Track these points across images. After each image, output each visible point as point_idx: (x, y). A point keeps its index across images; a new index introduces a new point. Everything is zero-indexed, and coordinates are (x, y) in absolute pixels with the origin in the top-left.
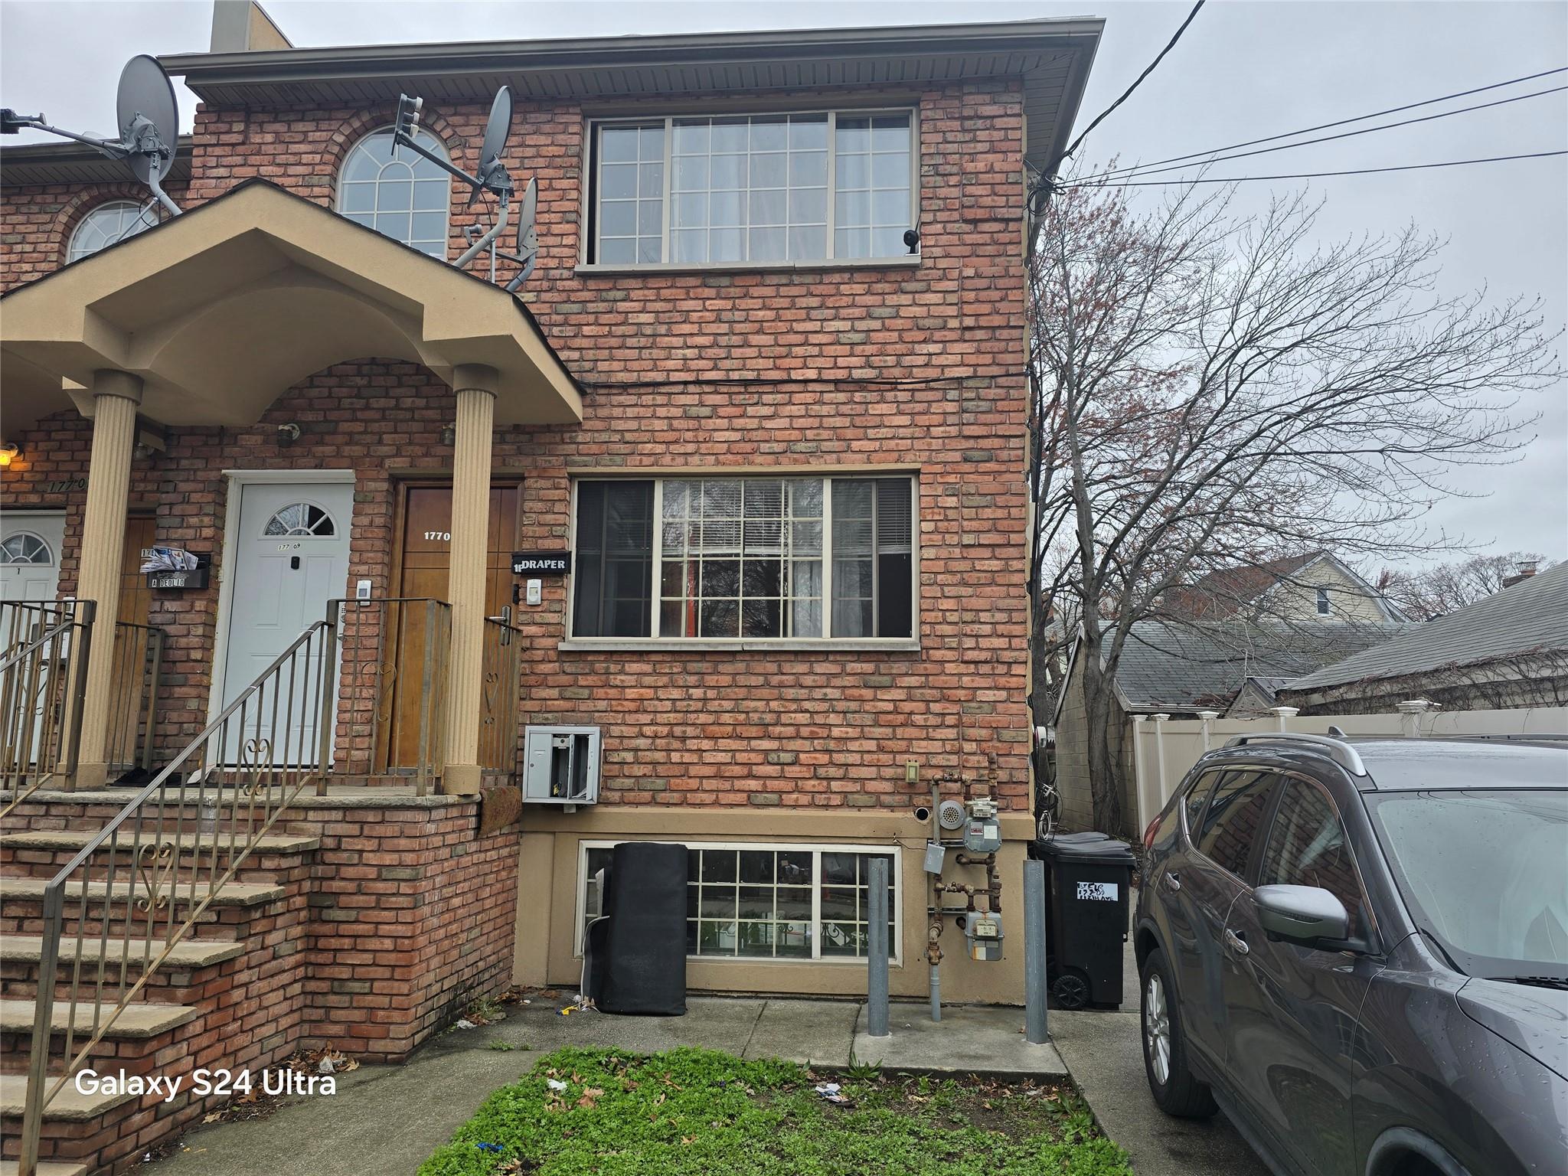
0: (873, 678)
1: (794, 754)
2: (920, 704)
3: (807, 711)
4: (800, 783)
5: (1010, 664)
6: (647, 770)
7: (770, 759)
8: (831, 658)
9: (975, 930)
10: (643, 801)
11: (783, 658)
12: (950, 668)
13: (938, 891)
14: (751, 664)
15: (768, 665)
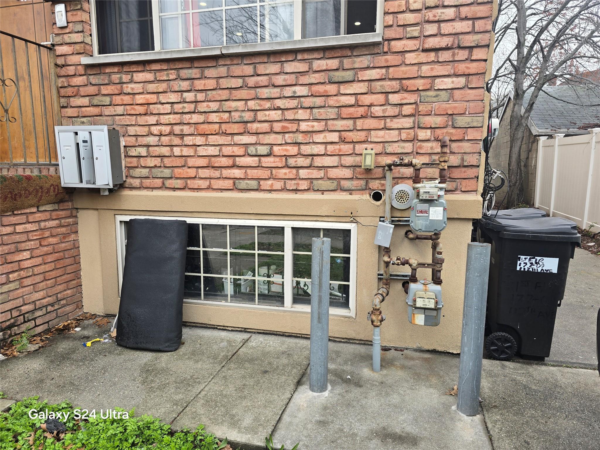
0: (337, 74)
1: (268, 147)
2: (380, 96)
3: (279, 108)
4: (274, 171)
5: (471, 48)
6: (157, 162)
7: (250, 152)
8: (299, 57)
9: (415, 301)
10: (156, 186)
11: (257, 60)
12: (410, 58)
13: (387, 264)
14: (232, 67)
15: (246, 67)
